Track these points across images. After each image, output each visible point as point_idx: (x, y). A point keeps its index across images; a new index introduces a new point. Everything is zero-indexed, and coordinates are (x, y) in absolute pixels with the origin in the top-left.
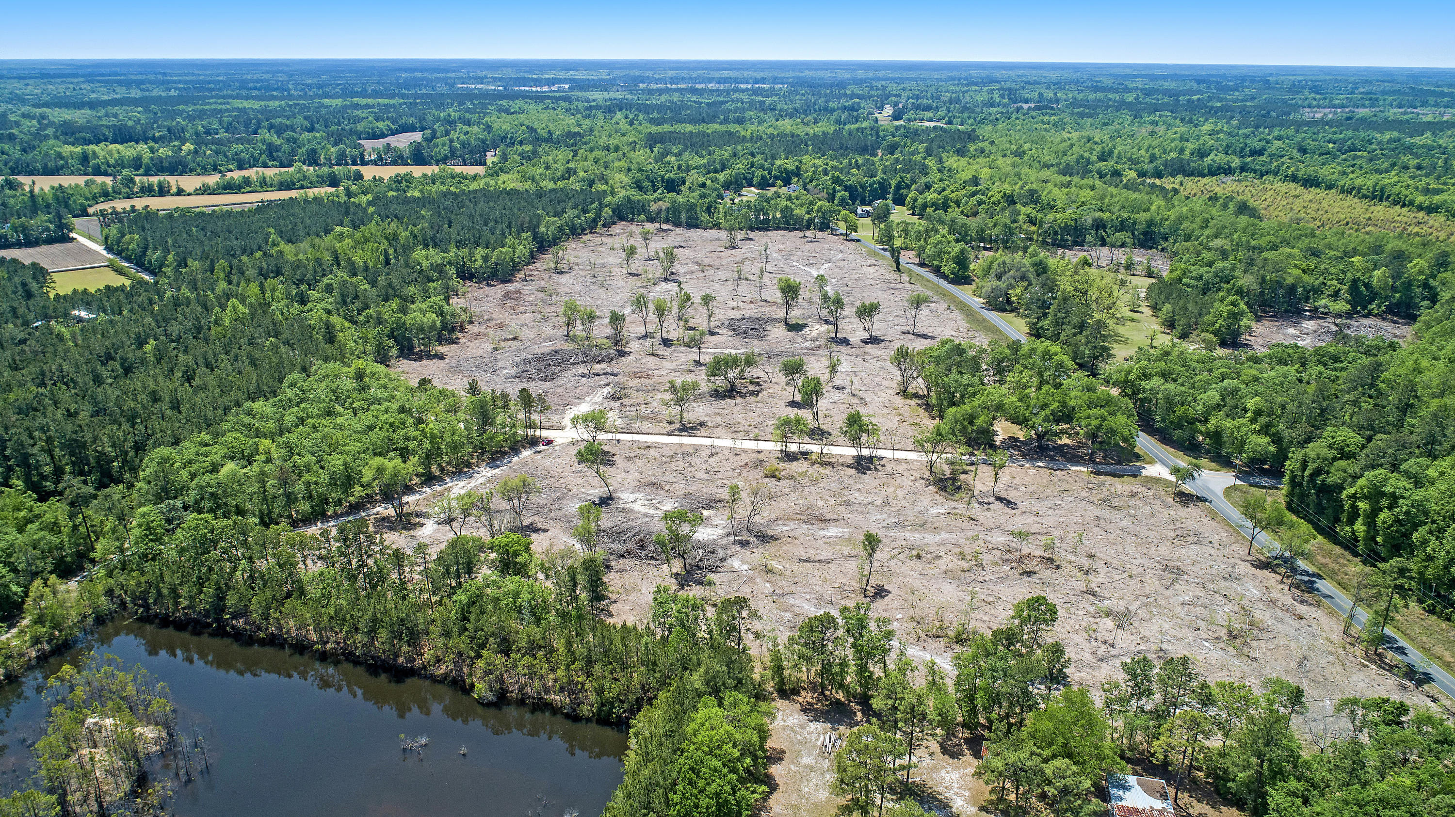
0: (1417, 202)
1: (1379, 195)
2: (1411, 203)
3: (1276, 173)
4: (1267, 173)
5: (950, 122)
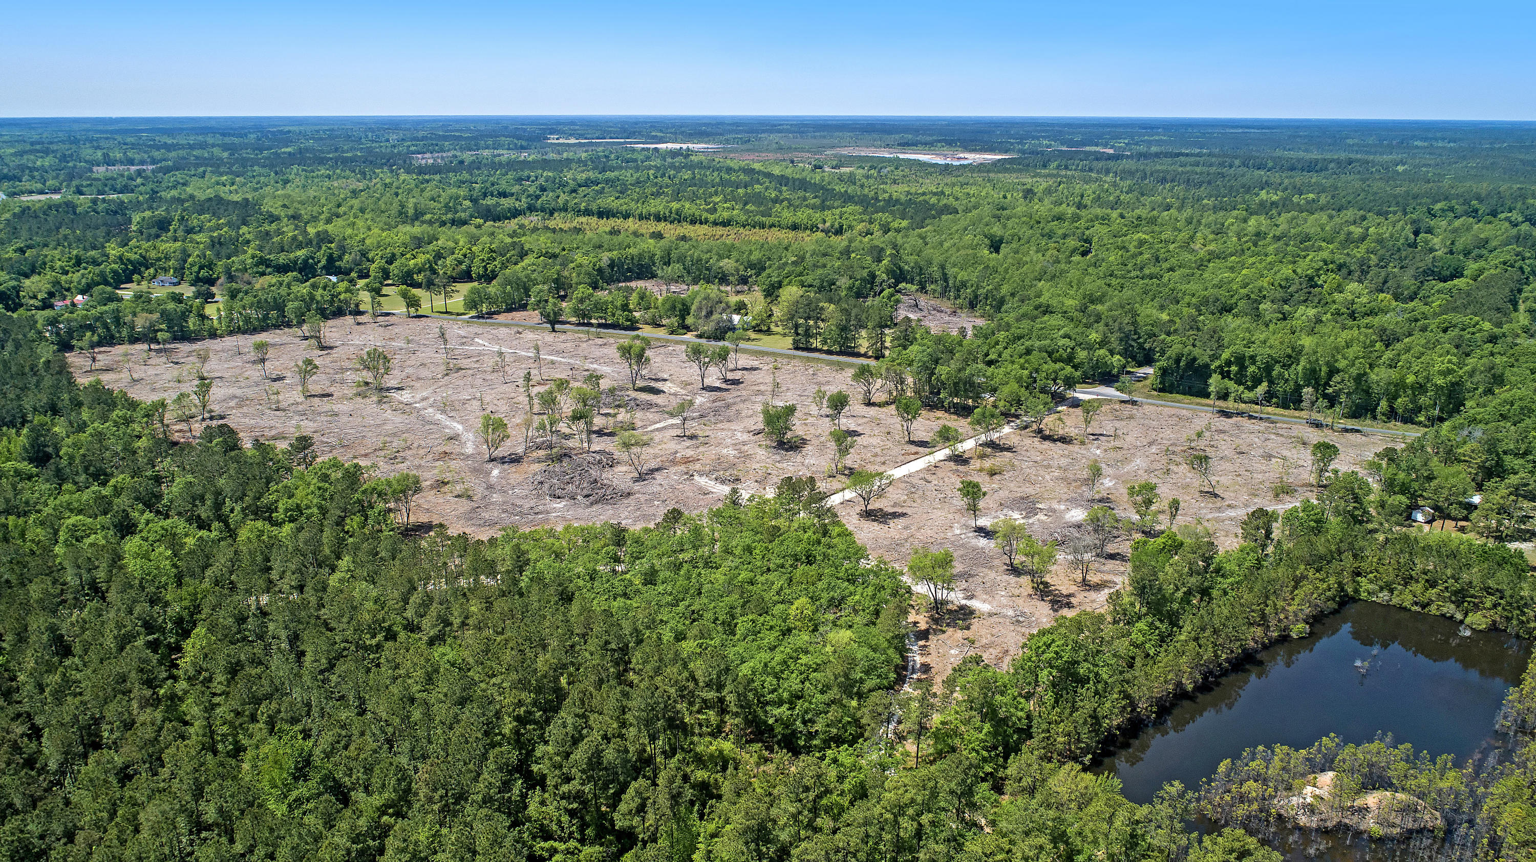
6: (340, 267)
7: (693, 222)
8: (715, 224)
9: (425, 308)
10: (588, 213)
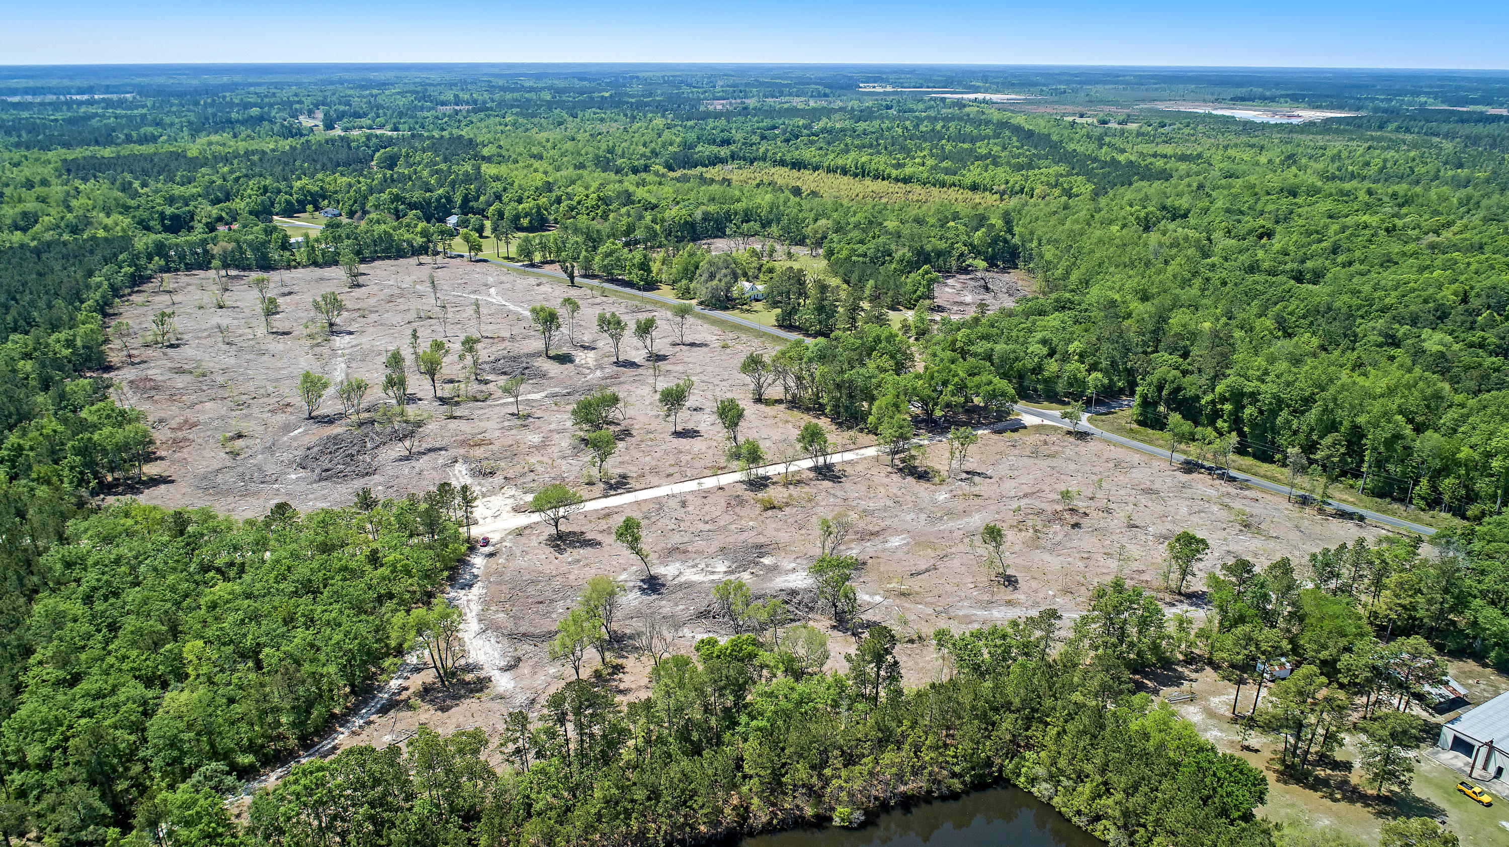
0: (893, 176)
1: (862, 173)
2: (889, 177)
3: (764, 159)
4: (755, 159)
5: (396, 129)
6: (473, 208)
7: (876, 177)
8: (897, 180)
9: (485, 253)
10: (782, 163)
